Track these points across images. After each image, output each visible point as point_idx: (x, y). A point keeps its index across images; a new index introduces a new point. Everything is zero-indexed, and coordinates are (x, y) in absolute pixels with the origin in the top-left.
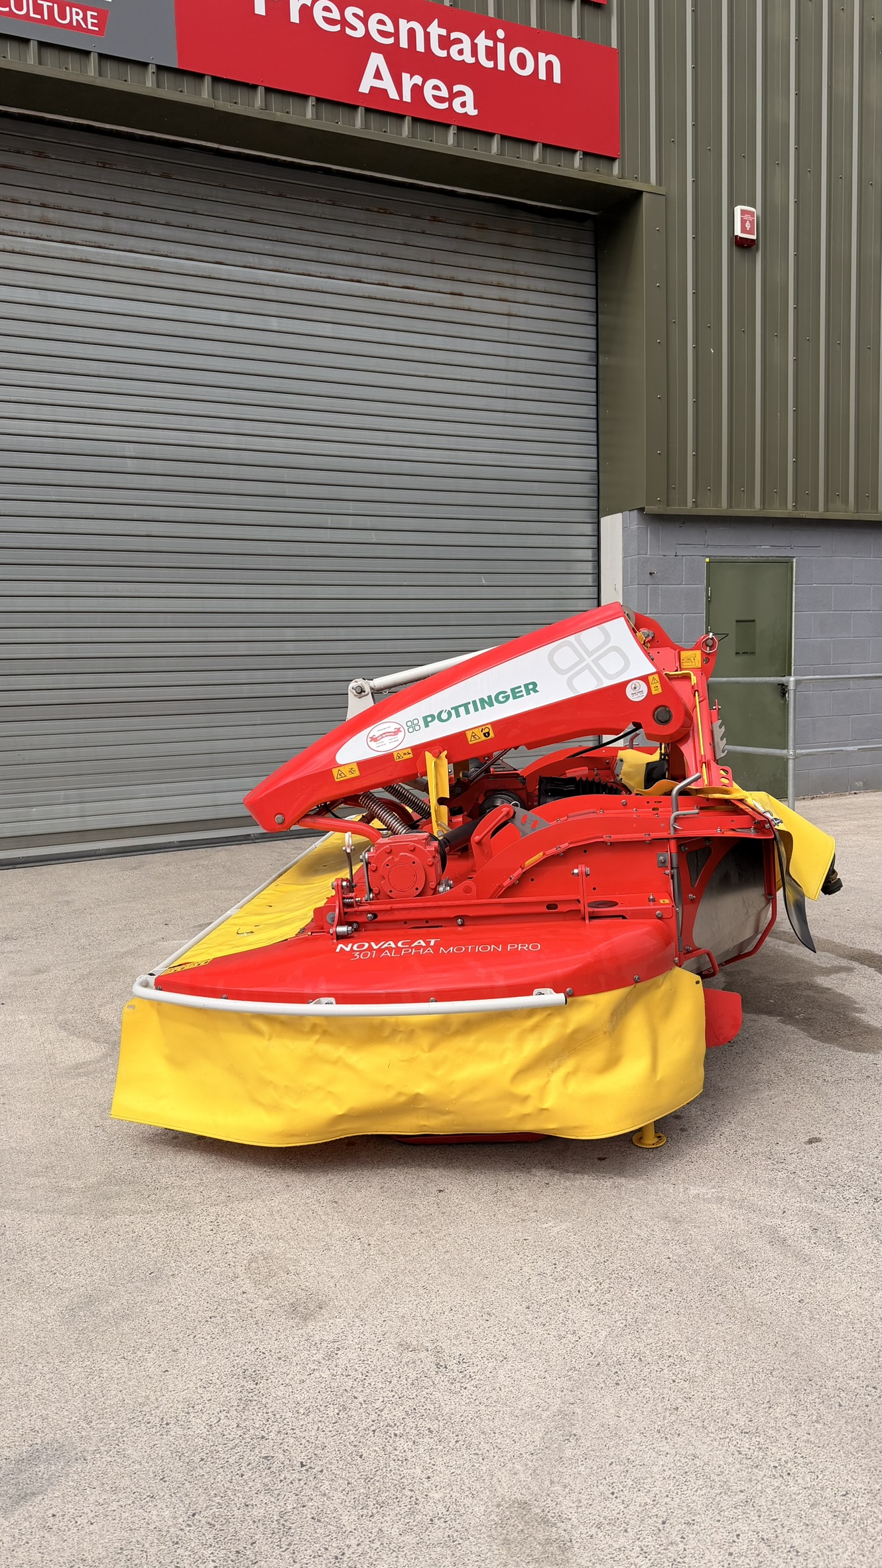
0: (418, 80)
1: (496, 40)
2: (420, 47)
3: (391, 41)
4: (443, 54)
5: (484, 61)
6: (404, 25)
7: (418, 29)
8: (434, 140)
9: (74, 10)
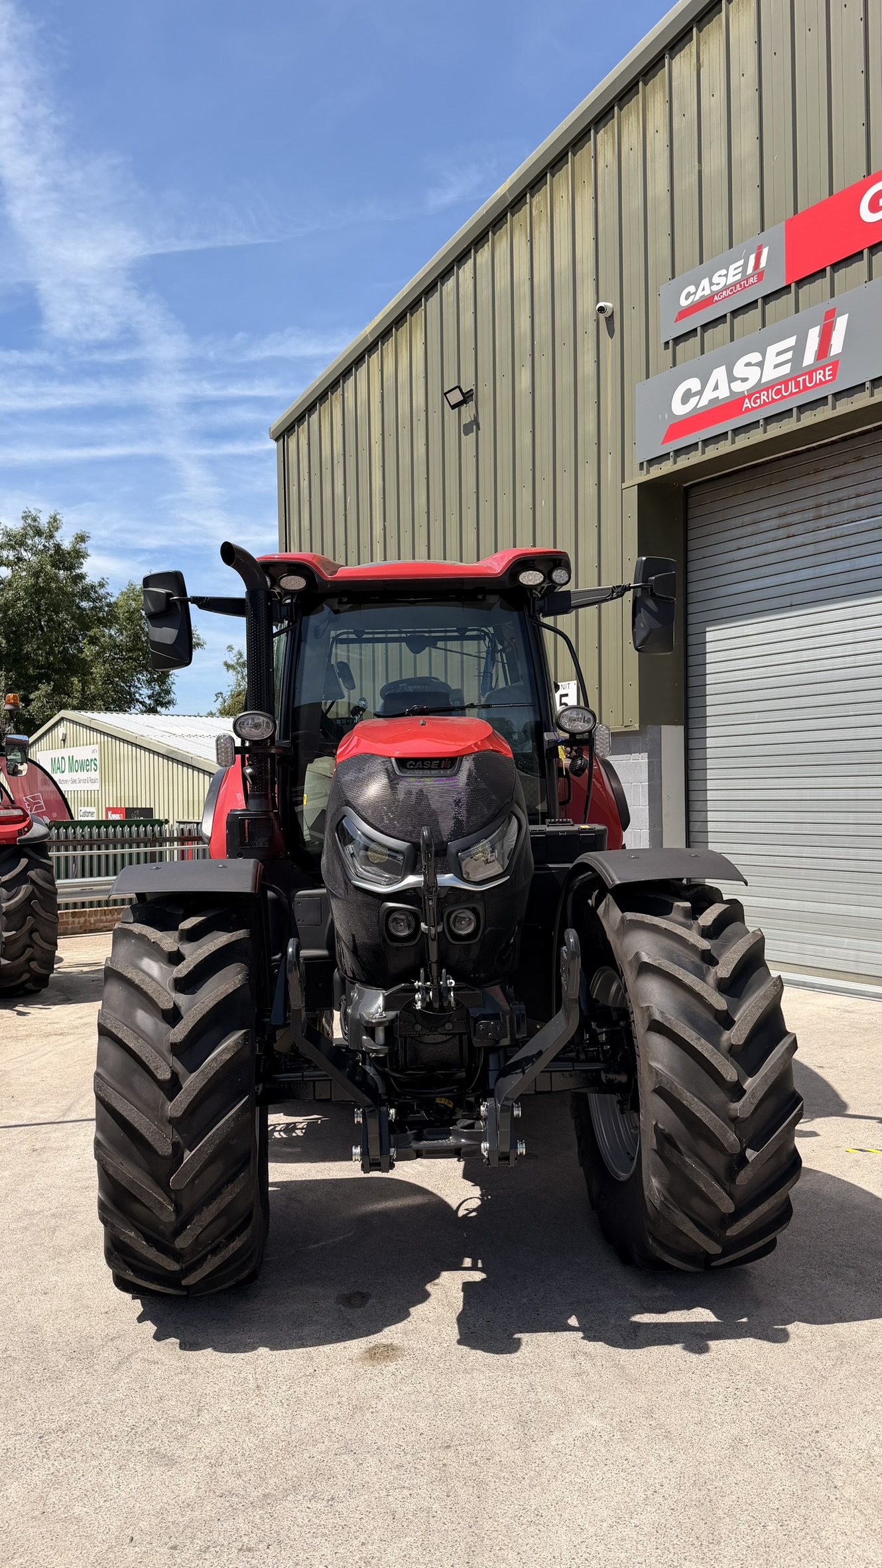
9: (818, 372)
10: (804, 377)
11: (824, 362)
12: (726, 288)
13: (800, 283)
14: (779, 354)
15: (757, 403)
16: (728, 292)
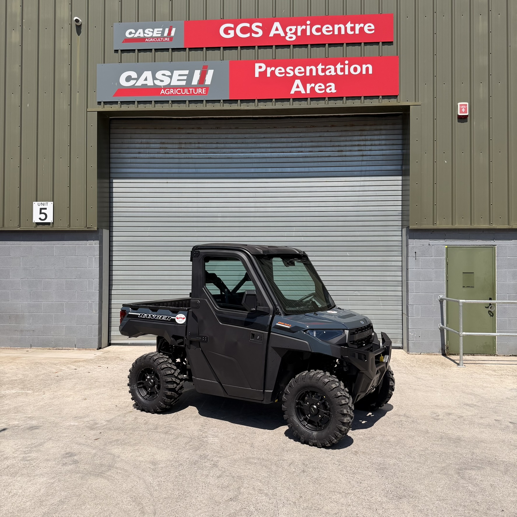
0: (313, 85)
1: (345, 64)
2: (314, 74)
3: (303, 74)
4: (323, 74)
5: (340, 73)
6: (308, 68)
7: (314, 68)
8: (321, 104)
9: (199, 89)
10: (192, 89)
11: (201, 86)
12: (152, 37)
13: (190, 49)
14: (180, 75)
15: (168, 93)
16: (154, 40)
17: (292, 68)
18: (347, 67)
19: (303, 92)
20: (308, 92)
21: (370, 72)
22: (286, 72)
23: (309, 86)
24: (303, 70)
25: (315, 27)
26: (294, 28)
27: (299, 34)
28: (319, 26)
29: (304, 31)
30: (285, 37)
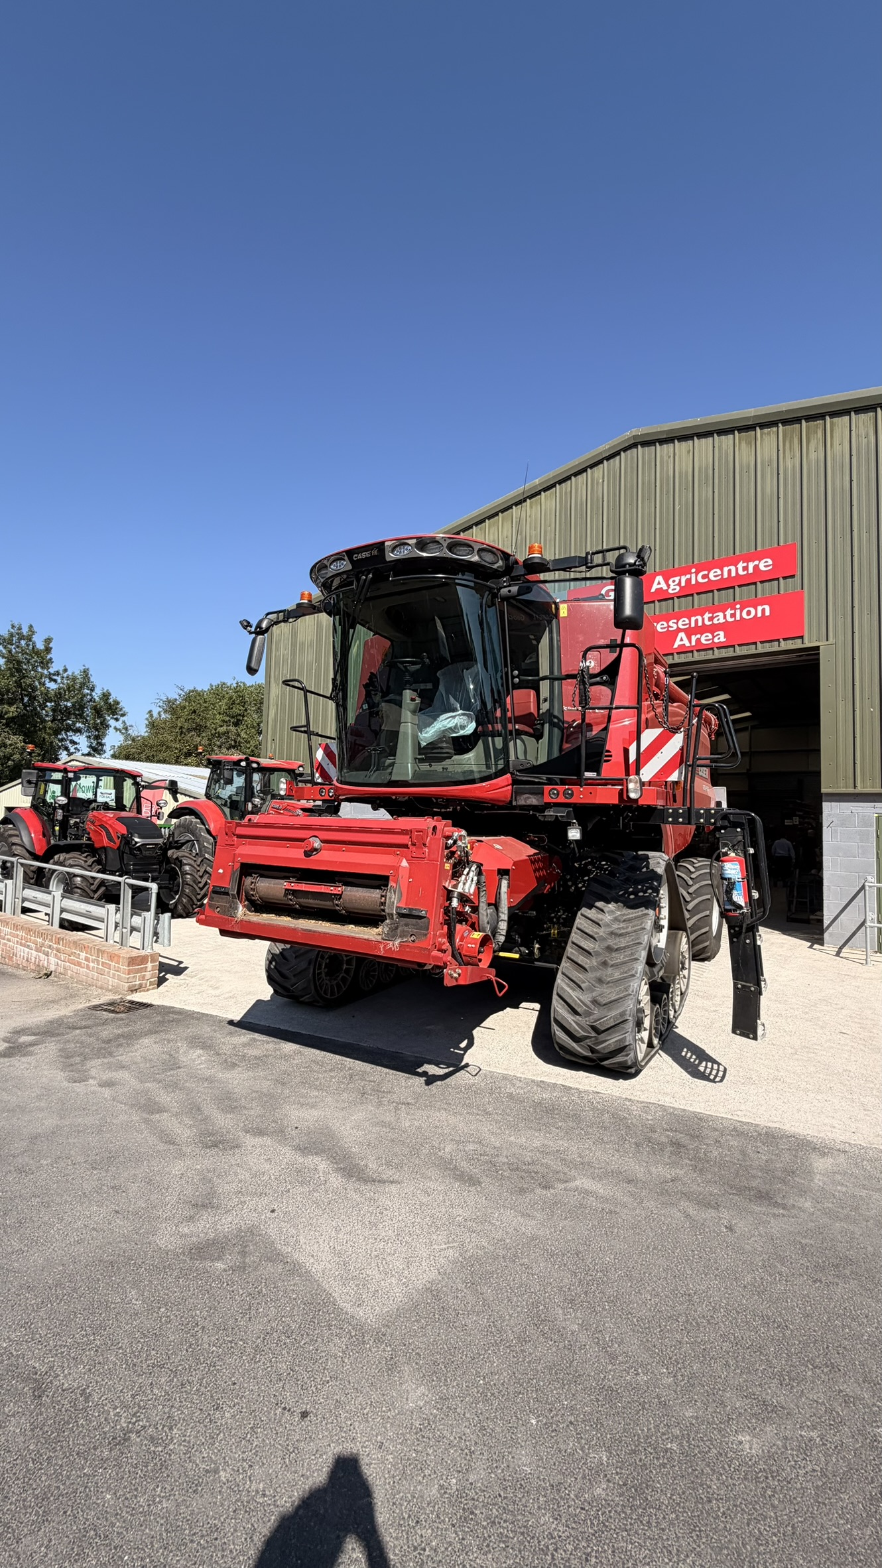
0: (698, 636)
1: (735, 609)
2: (700, 624)
3: (688, 626)
4: (711, 623)
5: (729, 619)
6: (693, 619)
7: (699, 618)
8: (709, 655)
17: (675, 621)
18: (738, 612)
19: (688, 644)
20: (693, 643)
21: (767, 613)
22: (669, 626)
23: (694, 638)
24: (687, 621)
25: (701, 574)
26: (677, 579)
27: (683, 584)
28: (706, 572)
29: (688, 581)
30: (667, 590)
